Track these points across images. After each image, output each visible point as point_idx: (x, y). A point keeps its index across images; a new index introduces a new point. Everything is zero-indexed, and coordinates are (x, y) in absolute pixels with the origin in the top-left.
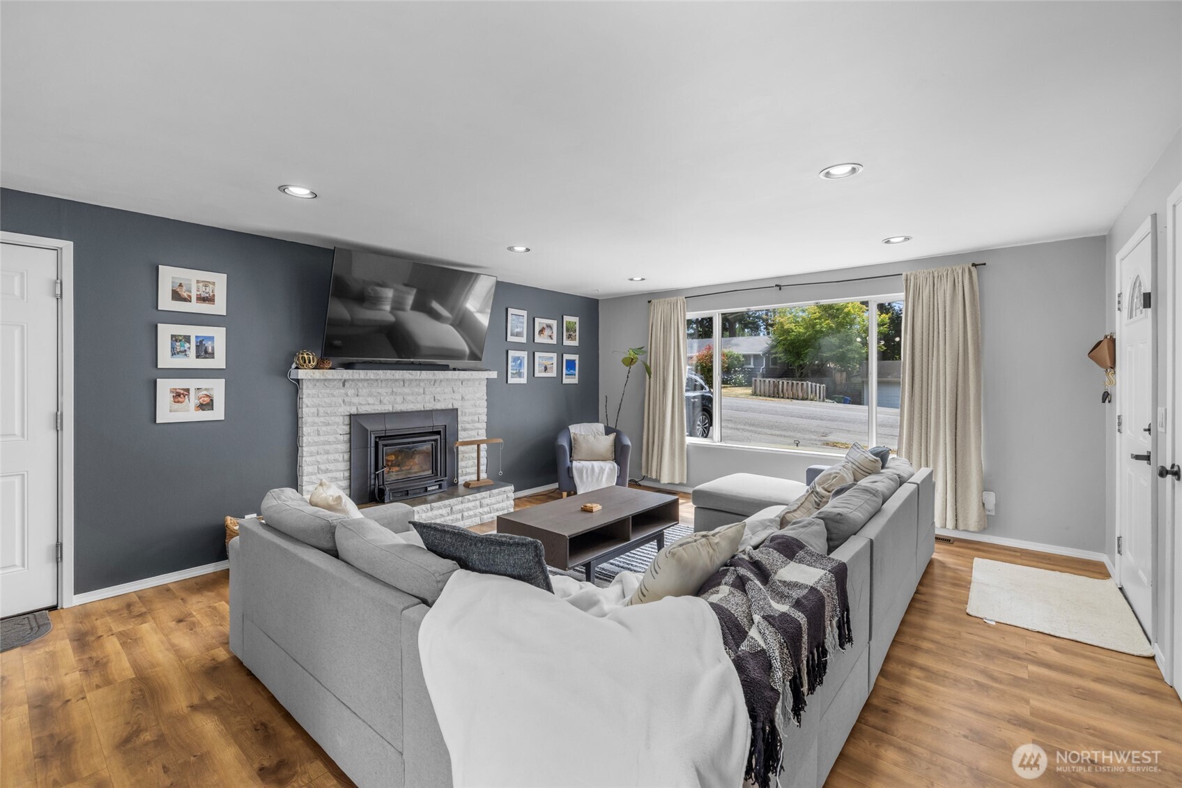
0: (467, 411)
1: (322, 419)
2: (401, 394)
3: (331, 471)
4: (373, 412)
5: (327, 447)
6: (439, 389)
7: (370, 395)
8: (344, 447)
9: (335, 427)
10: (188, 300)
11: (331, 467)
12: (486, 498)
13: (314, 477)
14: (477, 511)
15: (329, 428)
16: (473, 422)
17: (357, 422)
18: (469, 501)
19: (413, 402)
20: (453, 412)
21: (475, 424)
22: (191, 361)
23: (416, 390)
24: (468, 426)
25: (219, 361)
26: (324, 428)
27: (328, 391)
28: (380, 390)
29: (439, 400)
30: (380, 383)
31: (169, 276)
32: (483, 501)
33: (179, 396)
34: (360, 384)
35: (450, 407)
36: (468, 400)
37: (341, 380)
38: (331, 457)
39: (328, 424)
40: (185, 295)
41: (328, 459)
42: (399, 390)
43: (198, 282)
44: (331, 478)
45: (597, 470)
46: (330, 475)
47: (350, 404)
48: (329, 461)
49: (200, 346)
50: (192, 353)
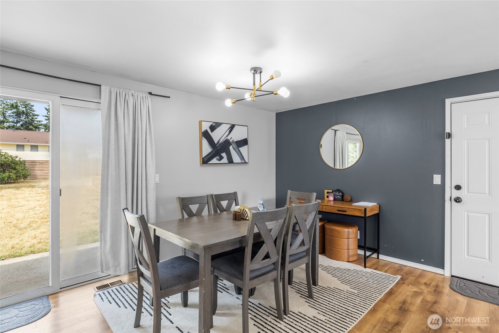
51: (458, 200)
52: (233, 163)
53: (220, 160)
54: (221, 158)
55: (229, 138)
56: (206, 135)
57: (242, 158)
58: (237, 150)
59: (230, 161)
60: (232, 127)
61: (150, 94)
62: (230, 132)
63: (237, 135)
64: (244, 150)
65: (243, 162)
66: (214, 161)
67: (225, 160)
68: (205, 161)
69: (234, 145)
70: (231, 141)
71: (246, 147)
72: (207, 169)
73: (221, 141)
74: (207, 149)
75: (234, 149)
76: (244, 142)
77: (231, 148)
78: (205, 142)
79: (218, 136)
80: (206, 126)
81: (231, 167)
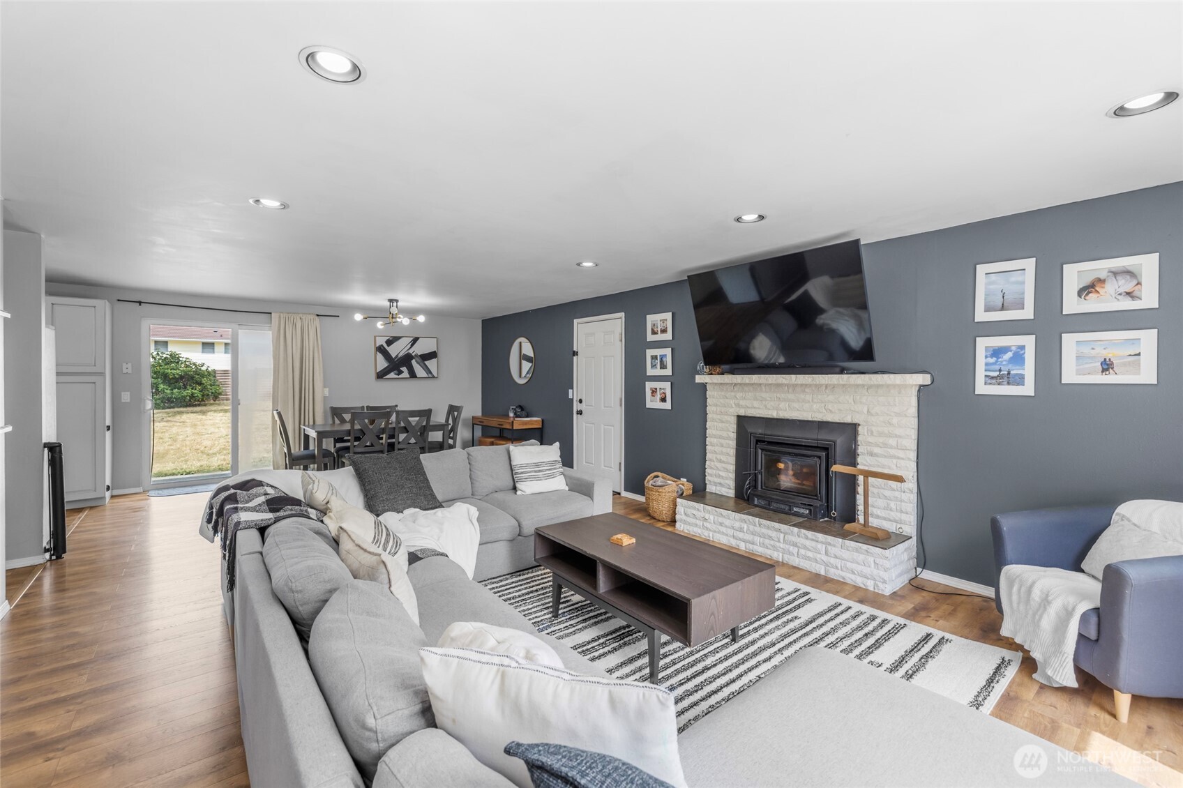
0: (874, 429)
1: (719, 417)
2: (785, 400)
3: (723, 462)
4: (758, 416)
5: (722, 441)
6: (831, 398)
7: (755, 399)
8: (733, 443)
9: (727, 425)
10: (656, 333)
11: (723, 458)
12: (834, 546)
13: (712, 463)
14: (819, 556)
15: (724, 424)
16: (885, 445)
17: (743, 422)
18: (807, 538)
19: (798, 410)
20: (851, 430)
21: (889, 450)
22: (658, 372)
23: (802, 396)
24: (876, 450)
25: (668, 372)
26: (720, 425)
27: (723, 393)
28: (764, 395)
29: (831, 411)
30: (763, 387)
31: (651, 319)
32: (829, 547)
33: (654, 391)
34: (746, 388)
35: (848, 420)
36: (877, 414)
37: (732, 384)
38: (724, 450)
39: (722, 422)
40: (656, 330)
41: (722, 451)
42: (783, 396)
43: (660, 321)
44: (724, 468)
45: (1036, 594)
46: (724, 465)
47: (738, 405)
48: (722, 453)
49: (662, 361)
50: (658, 366)
51: (580, 413)
52: (416, 377)
53: (398, 375)
54: (400, 372)
55: (411, 351)
56: (381, 350)
57: (429, 371)
58: (422, 364)
59: (413, 375)
60: (415, 340)
61: (318, 315)
62: (412, 345)
63: (421, 348)
64: (431, 364)
65: (430, 376)
66: (392, 375)
67: (406, 374)
68: (381, 375)
69: (419, 360)
70: (413, 354)
71: (435, 360)
72: (382, 384)
73: (400, 355)
74: (382, 364)
75: (418, 363)
76: (433, 355)
77: (413, 362)
78: (380, 356)
79: (396, 350)
80: (381, 341)
81: (413, 382)
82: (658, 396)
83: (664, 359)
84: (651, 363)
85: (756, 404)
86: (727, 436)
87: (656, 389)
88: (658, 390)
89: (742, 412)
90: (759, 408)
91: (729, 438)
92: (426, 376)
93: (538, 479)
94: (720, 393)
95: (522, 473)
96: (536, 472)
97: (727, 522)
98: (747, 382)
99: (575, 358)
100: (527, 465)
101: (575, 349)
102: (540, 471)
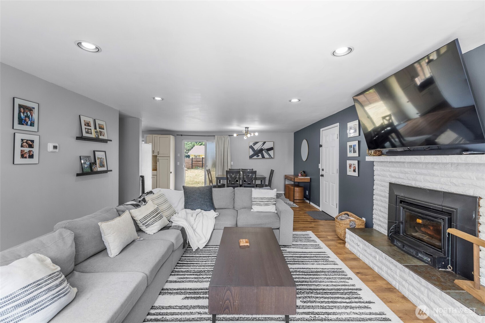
1: (380, 183)
2: (420, 174)
3: (382, 212)
4: (402, 184)
5: (382, 198)
6: (455, 174)
7: (401, 172)
9: (385, 188)
11: (382, 209)
15: (382, 188)
17: (393, 187)
19: (430, 182)
23: (432, 172)
25: (357, 154)
28: (406, 170)
29: (455, 184)
31: (349, 125)
33: (350, 166)
35: (470, 193)
37: (387, 162)
38: (382, 204)
39: (382, 186)
43: (354, 125)
44: (382, 216)
46: (382, 214)
47: (390, 176)
48: (381, 206)
49: (354, 149)
50: (352, 151)
51: (322, 176)
52: (265, 158)
53: (258, 157)
54: (259, 156)
55: (262, 147)
56: (251, 147)
57: (270, 155)
58: (267, 152)
59: (263, 157)
60: (264, 143)
61: (229, 136)
62: (263, 145)
63: (267, 146)
64: (271, 152)
65: (270, 157)
66: (255, 157)
67: (260, 157)
68: (251, 157)
69: (266, 151)
70: (263, 149)
71: (272, 151)
72: (252, 161)
73: (258, 149)
74: (252, 153)
75: (265, 152)
76: (271, 149)
77: (264, 152)
78: (251, 150)
79: (257, 147)
80: (251, 144)
81: (263, 160)
82: (352, 169)
83: (355, 147)
84: (349, 150)
85: (402, 176)
86: (384, 195)
87: (351, 164)
88: (352, 165)
89: (393, 181)
90: (403, 179)
91: (385, 197)
92: (269, 157)
93: (261, 205)
94: (381, 168)
95: (254, 201)
96: (260, 201)
97: (368, 251)
98: (393, 160)
99: (321, 148)
100: (257, 198)
101: (321, 144)
102: (262, 202)
